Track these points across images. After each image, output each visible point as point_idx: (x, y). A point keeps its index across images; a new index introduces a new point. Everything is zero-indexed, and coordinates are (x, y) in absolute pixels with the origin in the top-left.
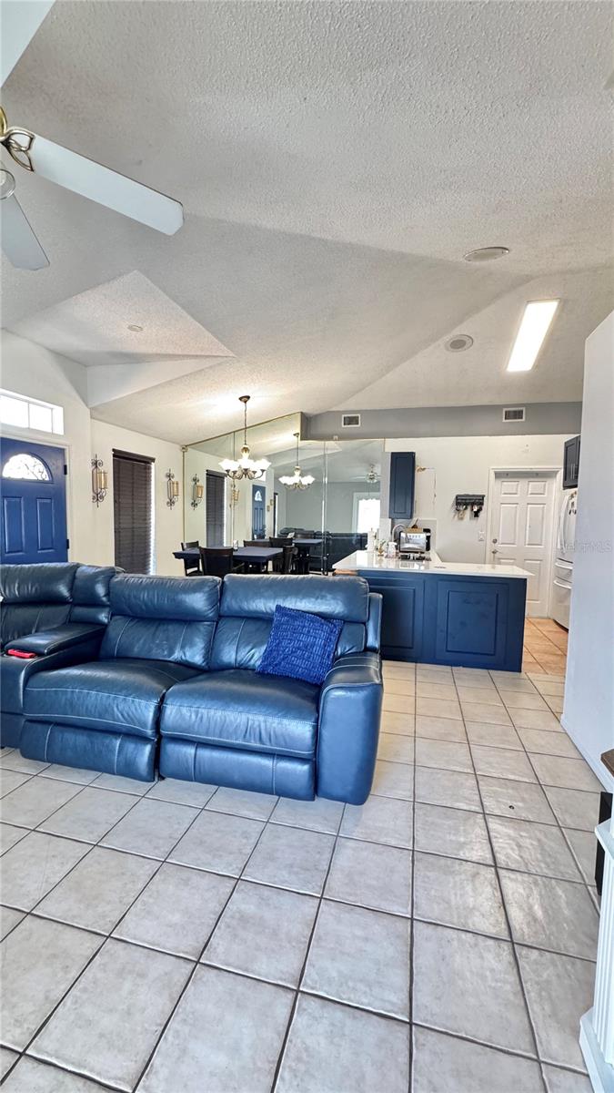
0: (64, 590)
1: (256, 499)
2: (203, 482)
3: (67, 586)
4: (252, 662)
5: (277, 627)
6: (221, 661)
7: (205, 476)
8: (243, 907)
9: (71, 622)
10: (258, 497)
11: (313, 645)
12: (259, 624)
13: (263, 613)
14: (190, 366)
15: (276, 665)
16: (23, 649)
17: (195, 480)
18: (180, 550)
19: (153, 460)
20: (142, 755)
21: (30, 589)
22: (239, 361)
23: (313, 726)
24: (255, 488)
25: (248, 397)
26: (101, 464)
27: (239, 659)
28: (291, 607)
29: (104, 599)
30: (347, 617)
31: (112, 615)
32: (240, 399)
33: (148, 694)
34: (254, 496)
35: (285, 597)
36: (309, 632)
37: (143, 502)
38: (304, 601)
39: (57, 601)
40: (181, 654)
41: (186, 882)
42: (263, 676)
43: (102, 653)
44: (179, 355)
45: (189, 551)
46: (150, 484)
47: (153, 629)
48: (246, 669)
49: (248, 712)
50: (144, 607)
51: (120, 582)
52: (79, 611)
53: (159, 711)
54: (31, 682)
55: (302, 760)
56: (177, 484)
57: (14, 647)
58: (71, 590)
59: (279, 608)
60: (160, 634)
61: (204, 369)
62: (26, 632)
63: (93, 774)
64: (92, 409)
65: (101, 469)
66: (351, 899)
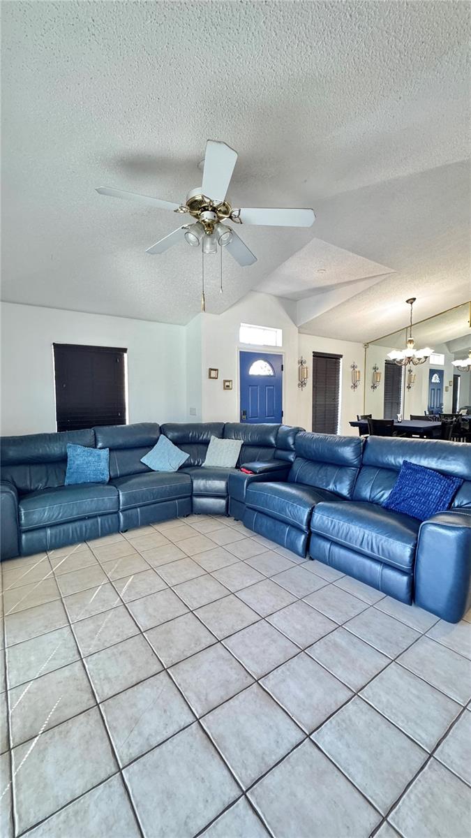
0: (272, 440)
1: (433, 381)
2: (382, 370)
3: (274, 437)
4: (382, 500)
5: (402, 477)
6: (360, 495)
7: (384, 365)
8: (338, 640)
9: (275, 458)
10: (435, 379)
11: (430, 494)
12: (390, 474)
13: (393, 465)
14: (362, 286)
15: (398, 504)
16: (248, 469)
17: (375, 369)
18: (355, 420)
19: (341, 356)
20: (300, 540)
21: (256, 438)
22: (400, 274)
23: (412, 549)
24: (432, 372)
25: (414, 299)
26: (305, 362)
27: (372, 496)
28: (415, 463)
29: (292, 446)
30: (467, 477)
31: (296, 457)
32: (407, 302)
33: (305, 504)
34: (431, 378)
35: (411, 456)
36: (428, 483)
37: (333, 386)
38: (427, 459)
39: (269, 446)
40: (334, 486)
41: (309, 614)
42: (387, 509)
43: (289, 478)
44: (354, 281)
45: (363, 421)
46: (339, 374)
47: (318, 468)
48: (377, 504)
49: (366, 528)
50: (313, 453)
51: (301, 437)
52: (280, 453)
53: (311, 515)
54: (250, 486)
55: (403, 572)
56: (359, 372)
57: (244, 467)
58: (276, 439)
59: (405, 462)
60: (322, 472)
61: (373, 285)
62: (253, 460)
63: (276, 545)
64: (299, 328)
65: (305, 365)
66: (416, 672)
